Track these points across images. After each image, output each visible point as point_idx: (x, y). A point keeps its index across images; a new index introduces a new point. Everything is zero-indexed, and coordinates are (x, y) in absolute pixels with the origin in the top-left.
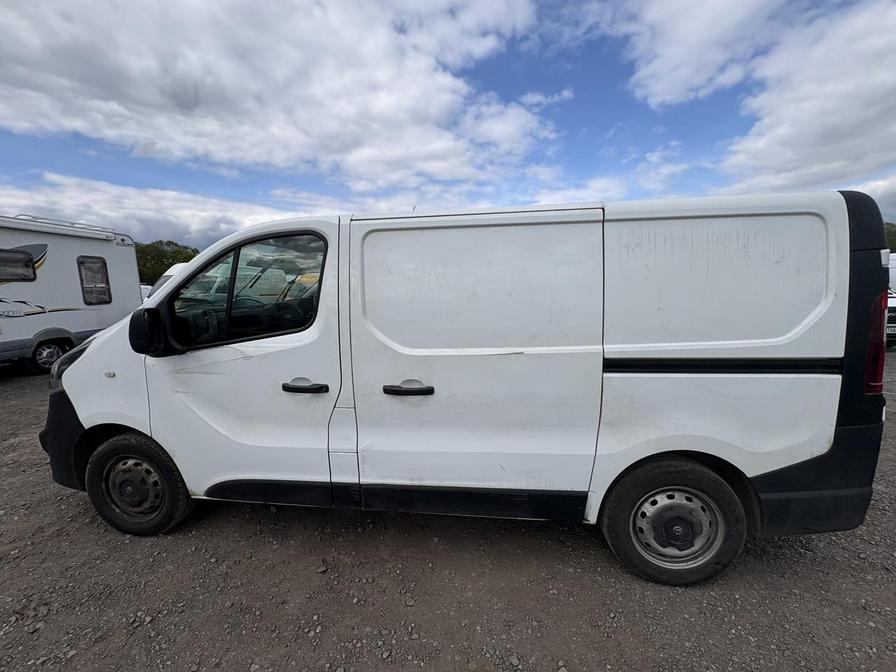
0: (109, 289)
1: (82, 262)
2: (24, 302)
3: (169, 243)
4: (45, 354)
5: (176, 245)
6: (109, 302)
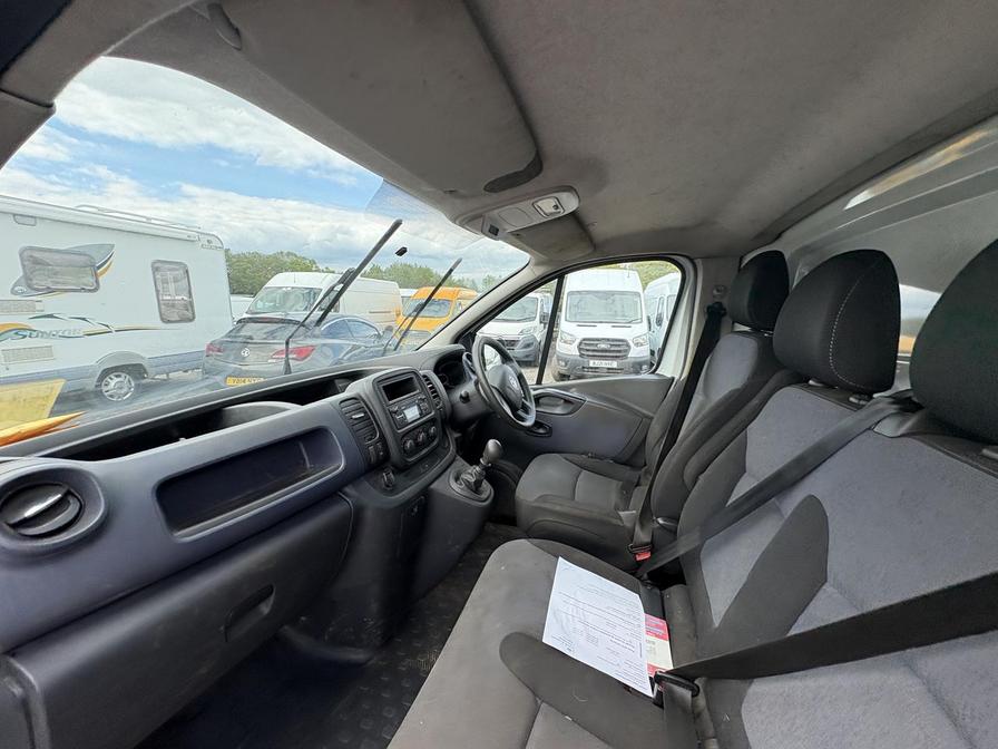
0: (191, 304)
1: (156, 268)
2: (84, 319)
3: (289, 254)
4: (112, 383)
5: (296, 256)
6: (192, 319)
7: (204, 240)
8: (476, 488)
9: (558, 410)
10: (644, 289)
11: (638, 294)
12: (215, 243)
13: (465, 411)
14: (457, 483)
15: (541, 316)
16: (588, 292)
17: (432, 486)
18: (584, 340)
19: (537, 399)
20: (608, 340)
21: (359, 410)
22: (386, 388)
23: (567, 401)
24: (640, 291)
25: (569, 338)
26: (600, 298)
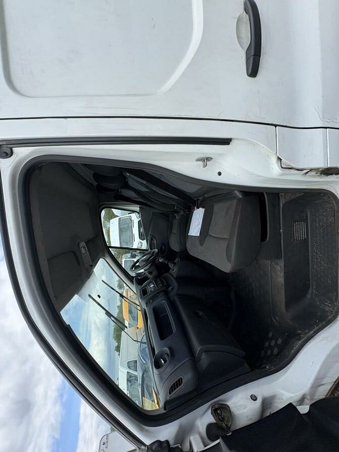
7: (103, 447)
8: (175, 264)
9: (155, 242)
10: (118, 216)
11: (120, 219)
12: (105, 440)
13: (155, 273)
14: (174, 270)
15: (132, 258)
16: (120, 239)
17: (175, 277)
18: (140, 238)
19: (151, 249)
20: (139, 228)
21: (150, 302)
22: (144, 295)
23: (152, 240)
24: (118, 218)
25: (140, 245)
26: (122, 234)
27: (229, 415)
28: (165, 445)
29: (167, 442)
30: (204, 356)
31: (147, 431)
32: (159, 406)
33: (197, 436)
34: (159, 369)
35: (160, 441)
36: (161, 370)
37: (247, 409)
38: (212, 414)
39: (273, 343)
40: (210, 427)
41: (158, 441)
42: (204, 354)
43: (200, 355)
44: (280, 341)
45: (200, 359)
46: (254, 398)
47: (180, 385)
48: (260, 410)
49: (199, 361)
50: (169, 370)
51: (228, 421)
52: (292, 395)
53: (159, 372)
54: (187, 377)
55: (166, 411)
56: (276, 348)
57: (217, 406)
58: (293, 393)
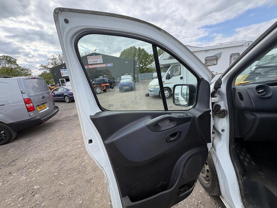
1: (232, 56)
27: (220, 117)
28: (219, 86)
29: (220, 87)
30: (252, 117)
31: (227, 79)
32: (236, 85)
33: (217, 101)
34: (255, 88)
35: (221, 84)
36: (255, 90)
37: (220, 126)
38: (224, 110)
39: (247, 160)
40: (219, 106)
41: (221, 83)
42: (254, 117)
43: (254, 115)
44: (246, 164)
45: (251, 114)
46: (223, 130)
47: (240, 99)
48: (218, 130)
49: (250, 113)
50: (252, 94)
51: (218, 115)
52: (218, 146)
53: (254, 88)
54: (243, 104)
55: (232, 89)
56: (243, 158)
57: (226, 113)
58: (219, 147)
